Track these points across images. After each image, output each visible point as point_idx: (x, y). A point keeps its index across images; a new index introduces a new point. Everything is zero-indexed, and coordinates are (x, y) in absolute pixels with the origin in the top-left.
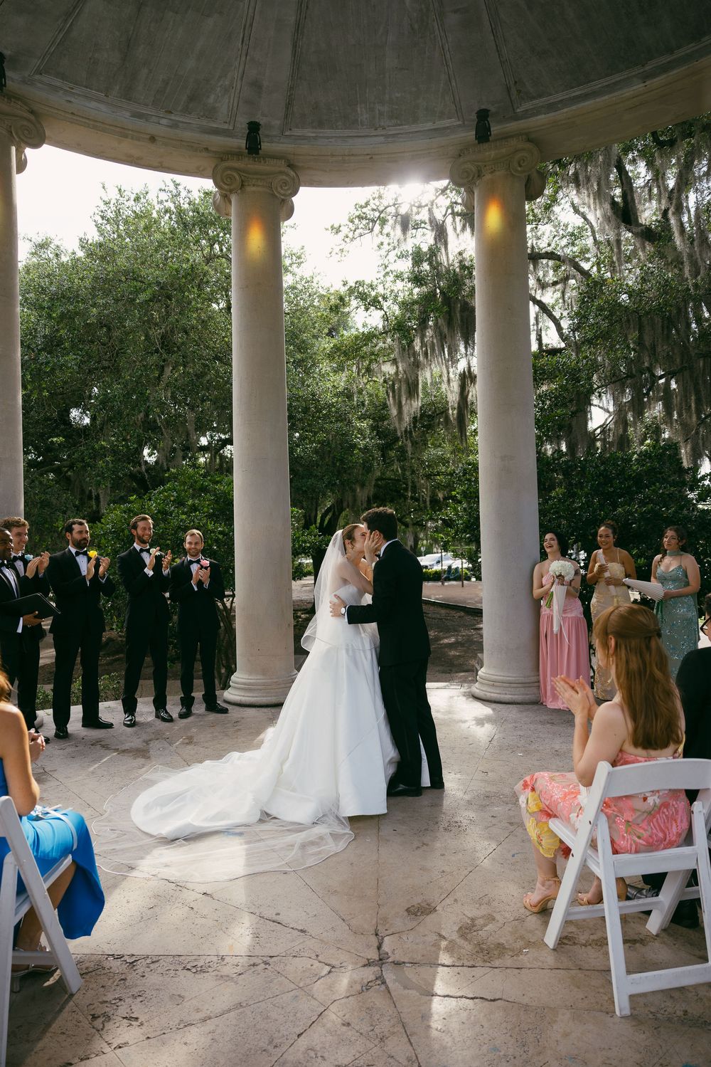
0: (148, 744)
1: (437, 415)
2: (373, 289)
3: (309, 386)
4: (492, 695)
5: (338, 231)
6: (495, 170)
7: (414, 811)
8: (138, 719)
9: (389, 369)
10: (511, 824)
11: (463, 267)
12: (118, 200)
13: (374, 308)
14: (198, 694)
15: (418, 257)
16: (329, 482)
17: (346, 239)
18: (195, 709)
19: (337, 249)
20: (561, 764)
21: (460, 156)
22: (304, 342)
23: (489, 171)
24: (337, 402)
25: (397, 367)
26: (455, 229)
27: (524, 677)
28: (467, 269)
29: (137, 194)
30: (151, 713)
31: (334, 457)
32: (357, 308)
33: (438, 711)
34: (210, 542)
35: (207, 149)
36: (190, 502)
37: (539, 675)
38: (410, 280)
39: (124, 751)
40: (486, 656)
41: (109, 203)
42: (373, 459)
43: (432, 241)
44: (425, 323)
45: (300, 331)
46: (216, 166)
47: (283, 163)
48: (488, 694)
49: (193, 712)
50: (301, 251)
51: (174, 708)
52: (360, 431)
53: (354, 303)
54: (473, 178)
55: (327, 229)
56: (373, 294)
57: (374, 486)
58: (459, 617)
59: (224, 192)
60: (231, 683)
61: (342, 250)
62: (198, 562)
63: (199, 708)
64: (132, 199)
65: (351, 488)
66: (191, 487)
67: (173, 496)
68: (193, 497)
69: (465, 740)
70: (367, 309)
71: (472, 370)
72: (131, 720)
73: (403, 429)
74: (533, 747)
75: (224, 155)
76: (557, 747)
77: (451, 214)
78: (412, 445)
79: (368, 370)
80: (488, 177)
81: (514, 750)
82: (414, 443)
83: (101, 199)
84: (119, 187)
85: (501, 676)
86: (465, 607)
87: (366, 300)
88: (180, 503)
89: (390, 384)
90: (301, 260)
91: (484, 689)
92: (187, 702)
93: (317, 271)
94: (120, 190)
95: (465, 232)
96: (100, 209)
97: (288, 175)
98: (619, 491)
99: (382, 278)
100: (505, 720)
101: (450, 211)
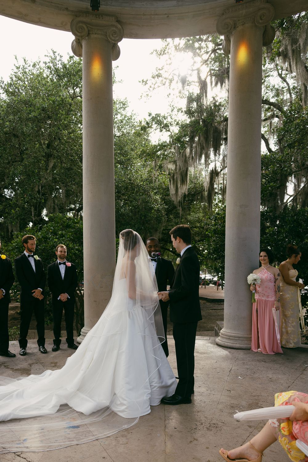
0: (31, 366)
1: (197, 194)
2: (165, 119)
3: (128, 175)
4: (228, 344)
5: (146, 83)
6: (245, 23)
7: (187, 415)
8: (28, 351)
9: (171, 166)
10: (250, 427)
11: (215, 105)
12: (24, 66)
13: (165, 130)
14: (63, 339)
15: (190, 100)
16: (138, 228)
17: (150, 89)
18: (61, 346)
19: (145, 94)
20: (275, 387)
21: (223, 14)
22: (126, 151)
23: (242, 24)
24: (143, 184)
25: (176, 165)
26: (211, 84)
27: (248, 335)
28: (218, 107)
29: (34, 63)
30: (36, 348)
31: (141, 214)
32: (156, 130)
33: (198, 352)
34: (71, 255)
35: (67, 9)
36: (60, 232)
37: (251, 334)
38: (186, 113)
39: (16, 370)
40: (225, 322)
41: (19, 68)
42: (162, 216)
43: (199, 92)
44: (193, 138)
45: (124, 146)
46: (72, 20)
47: (114, 19)
48: (226, 343)
49: (61, 348)
50: (125, 100)
51: (49, 346)
52: (156, 200)
53: (154, 126)
54: (231, 29)
55: (140, 82)
56: (165, 122)
57: (162, 233)
58: (204, 303)
59: (78, 38)
60: (81, 333)
61: (147, 95)
62: (64, 263)
63: (64, 345)
64: (32, 65)
65: (150, 232)
66: (61, 225)
67: (51, 229)
68: (62, 230)
69: (214, 370)
70: (161, 131)
71: (217, 169)
72: (23, 352)
73: (178, 201)
74: (256, 375)
75: (78, 13)
76: (270, 376)
77: (210, 75)
78: (182, 210)
79: (161, 167)
80: (240, 28)
81: (245, 377)
82: (183, 209)
83: (15, 65)
84: (24, 58)
85: (234, 333)
86: (207, 298)
87: (161, 125)
88: (55, 233)
89: (172, 176)
90: (126, 106)
91: (223, 340)
92: (57, 343)
93: (134, 113)
94: (25, 60)
95: (217, 86)
96: (14, 71)
97: (116, 27)
98: (305, 230)
99: (170, 112)
100: (237, 359)
101: (209, 73)
